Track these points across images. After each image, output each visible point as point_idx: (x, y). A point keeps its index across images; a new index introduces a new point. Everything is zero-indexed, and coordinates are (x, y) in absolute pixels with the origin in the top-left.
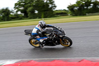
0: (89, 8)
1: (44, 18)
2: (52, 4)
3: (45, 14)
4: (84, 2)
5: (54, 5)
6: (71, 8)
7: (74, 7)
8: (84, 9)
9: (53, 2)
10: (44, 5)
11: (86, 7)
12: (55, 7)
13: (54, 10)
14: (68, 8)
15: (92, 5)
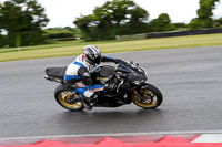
0: (122, 23)
1: (22, 45)
2: (40, 15)
3: (23, 38)
4: (111, 11)
5: (45, 16)
6: (82, 23)
7: (89, 21)
8: (111, 26)
9: (43, 10)
10: (21, 18)
11: (114, 22)
12: (47, 20)
13: (43, 28)
14: (75, 23)
15: (128, 16)
